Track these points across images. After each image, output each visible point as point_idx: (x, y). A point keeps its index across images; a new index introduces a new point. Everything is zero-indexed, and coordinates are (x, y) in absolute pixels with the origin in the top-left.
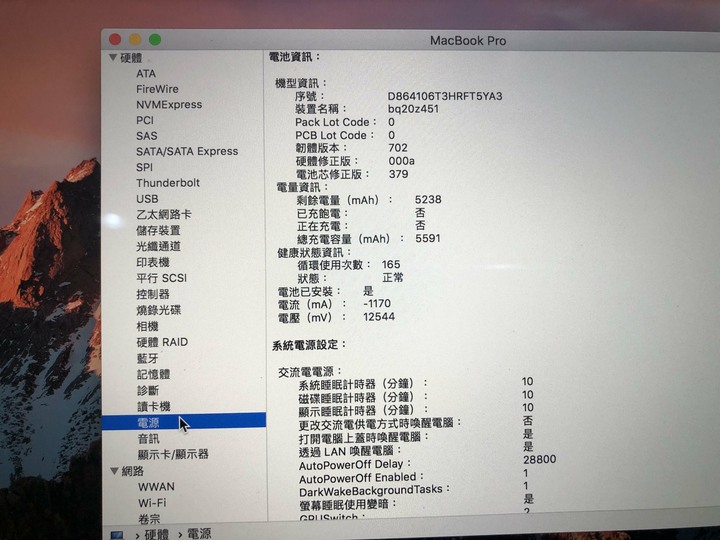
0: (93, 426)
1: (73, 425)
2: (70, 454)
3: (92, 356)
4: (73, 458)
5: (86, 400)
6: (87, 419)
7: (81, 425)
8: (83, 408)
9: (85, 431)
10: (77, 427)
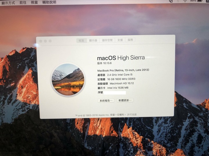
0: (19, 112)
1: (14, 111)
2: (14, 118)
3: (17, 96)
4: (15, 119)
5: (17, 106)
6: (17, 110)
7: (16, 111)
8: (16, 108)
9: (17, 113)
10: (15, 112)
